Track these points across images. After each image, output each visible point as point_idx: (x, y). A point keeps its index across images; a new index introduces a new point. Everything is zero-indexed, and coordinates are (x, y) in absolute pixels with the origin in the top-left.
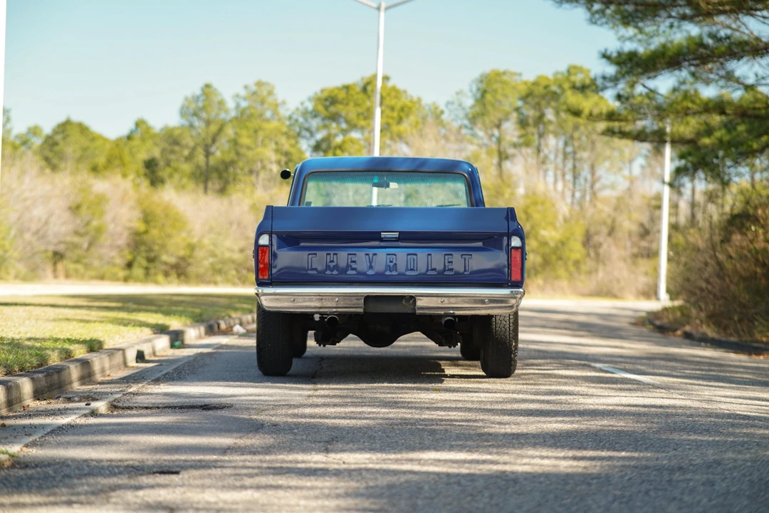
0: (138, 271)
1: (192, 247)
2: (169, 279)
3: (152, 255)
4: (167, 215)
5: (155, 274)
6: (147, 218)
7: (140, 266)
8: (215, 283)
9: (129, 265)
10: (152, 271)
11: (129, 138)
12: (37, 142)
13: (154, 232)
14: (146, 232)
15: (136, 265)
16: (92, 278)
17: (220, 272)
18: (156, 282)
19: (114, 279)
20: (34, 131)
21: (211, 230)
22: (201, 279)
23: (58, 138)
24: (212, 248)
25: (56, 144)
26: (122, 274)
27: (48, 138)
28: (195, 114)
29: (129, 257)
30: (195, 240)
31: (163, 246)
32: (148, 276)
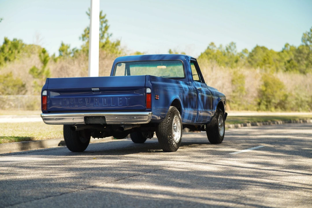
0: (263, 107)
1: (286, 96)
2: (277, 109)
3: (268, 100)
4: (274, 83)
5: (271, 108)
6: (266, 85)
7: (264, 104)
8: (299, 111)
9: (259, 104)
10: (269, 106)
11: (283, 52)
12: (246, 55)
13: (269, 90)
14: (266, 90)
15: (262, 104)
16: (242, 110)
17: (301, 106)
18: (271, 111)
19: (252, 110)
20: (245, 51)
21: (296, 89)
22: (292, 109)
23: (254, 53)
24: (296, 96)
25: (253, 56)
26: (255, 108)
27: (250, 53)
28: (308, 40)
29: (259, 101)
30: (287, 93)
31: (273, 96)
32: (267, 108)
